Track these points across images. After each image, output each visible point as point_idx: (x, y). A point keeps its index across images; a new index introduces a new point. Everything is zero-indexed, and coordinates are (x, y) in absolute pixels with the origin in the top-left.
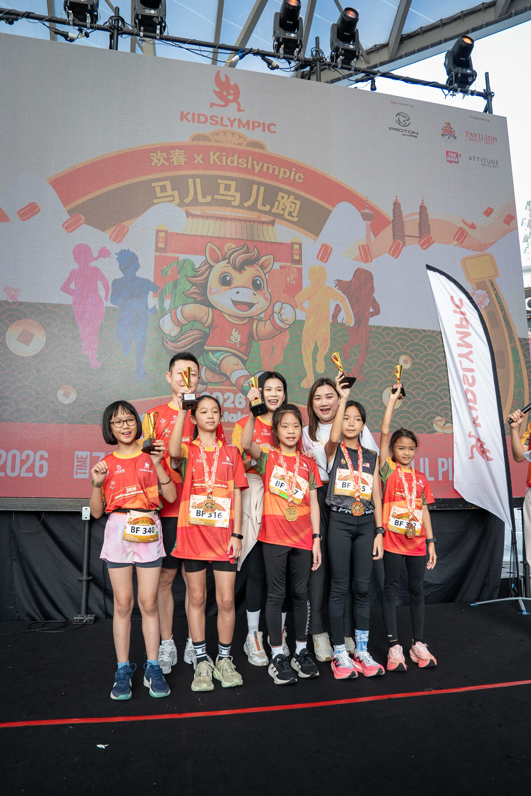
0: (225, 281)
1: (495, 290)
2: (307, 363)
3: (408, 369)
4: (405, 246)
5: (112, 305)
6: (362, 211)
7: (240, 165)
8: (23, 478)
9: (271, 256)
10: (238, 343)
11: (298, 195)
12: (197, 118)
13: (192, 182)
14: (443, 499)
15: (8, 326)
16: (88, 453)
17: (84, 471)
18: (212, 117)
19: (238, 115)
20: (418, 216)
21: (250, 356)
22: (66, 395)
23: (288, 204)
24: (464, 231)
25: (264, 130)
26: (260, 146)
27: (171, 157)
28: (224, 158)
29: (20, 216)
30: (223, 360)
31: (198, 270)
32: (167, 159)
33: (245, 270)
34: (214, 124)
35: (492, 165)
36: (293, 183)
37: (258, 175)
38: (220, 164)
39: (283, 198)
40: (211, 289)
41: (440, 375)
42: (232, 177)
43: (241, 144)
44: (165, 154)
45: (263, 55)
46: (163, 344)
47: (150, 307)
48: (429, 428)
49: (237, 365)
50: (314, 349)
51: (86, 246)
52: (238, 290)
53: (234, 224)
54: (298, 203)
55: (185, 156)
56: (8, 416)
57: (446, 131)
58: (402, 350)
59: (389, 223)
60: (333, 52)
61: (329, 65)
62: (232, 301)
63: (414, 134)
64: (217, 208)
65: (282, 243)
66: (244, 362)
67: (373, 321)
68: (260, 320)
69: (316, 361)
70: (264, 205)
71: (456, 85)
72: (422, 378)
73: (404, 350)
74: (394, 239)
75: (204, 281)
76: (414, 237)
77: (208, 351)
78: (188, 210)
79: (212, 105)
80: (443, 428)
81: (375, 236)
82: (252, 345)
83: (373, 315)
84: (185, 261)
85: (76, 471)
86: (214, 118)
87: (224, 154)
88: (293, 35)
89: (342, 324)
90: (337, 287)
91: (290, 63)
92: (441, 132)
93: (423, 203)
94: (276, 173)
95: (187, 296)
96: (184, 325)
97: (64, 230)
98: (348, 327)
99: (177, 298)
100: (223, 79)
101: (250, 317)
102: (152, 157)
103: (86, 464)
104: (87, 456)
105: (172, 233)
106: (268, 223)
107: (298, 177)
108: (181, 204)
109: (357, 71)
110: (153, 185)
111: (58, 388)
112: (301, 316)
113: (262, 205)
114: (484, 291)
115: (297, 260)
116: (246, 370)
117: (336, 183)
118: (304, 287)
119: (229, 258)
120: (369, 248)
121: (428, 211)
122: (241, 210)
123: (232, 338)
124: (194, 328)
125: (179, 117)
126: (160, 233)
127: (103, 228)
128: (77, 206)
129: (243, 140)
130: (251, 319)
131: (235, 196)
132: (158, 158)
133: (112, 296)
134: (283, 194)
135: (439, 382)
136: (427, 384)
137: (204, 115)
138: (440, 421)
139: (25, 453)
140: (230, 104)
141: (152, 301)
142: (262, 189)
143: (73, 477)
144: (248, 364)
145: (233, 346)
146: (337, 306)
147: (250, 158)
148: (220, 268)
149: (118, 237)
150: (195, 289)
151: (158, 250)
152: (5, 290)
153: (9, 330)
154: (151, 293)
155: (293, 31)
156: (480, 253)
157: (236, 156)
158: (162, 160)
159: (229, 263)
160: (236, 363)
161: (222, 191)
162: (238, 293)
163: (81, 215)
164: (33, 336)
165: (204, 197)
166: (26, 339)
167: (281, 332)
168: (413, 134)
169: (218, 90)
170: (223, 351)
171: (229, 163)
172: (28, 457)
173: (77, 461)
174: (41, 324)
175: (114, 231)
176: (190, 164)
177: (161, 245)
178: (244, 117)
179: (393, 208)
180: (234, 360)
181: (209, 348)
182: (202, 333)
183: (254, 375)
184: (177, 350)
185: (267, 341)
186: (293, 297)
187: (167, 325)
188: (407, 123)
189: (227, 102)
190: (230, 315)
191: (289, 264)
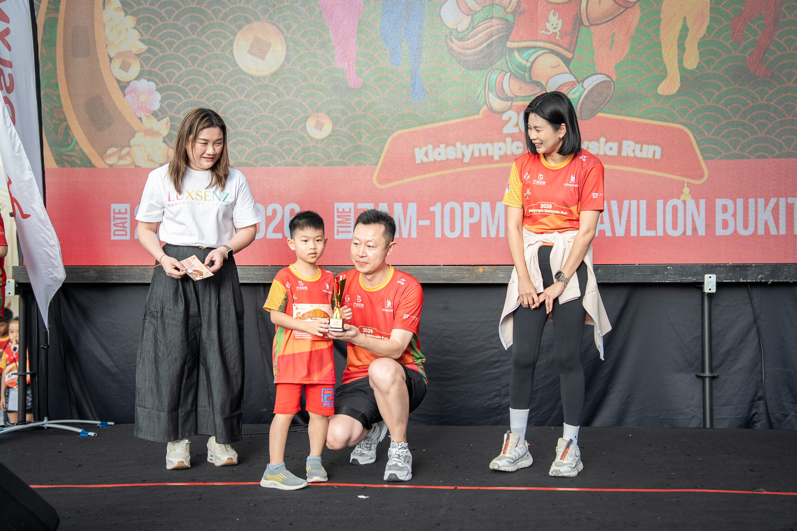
2: (670, 54)
8: (270, 240)
10: (558, 33)
15: (235, 34)
16: (351, 205)
17: (347, 229)
21: (576, 51)
22: (319, 126)
30: (535, 63)
46: (447, 45)
49: (556, 67)
50: (680, 32)
56: (246, 159)
66: (567, 61)
69: (684, 50)
77: (512, 50)
82: (580, 34)
85: (338, 230)
96: (476, 12)
103: (350, 219)
104: (350, 209)
111: (307, 117)
116: (571, 73)
123: (548, 26)
124: (491, 15)
139: (271, 208)
143: (334, 237)
144: (573, 65)
145: (551, 39)
153: (236, 40)
160: (555, 65)
164: (270, 45)
166: (259, 49)
167: (627, 8)
170: (535, 47)
172: (275, 212)
173: (338, 217)
174: (278, 28)
180: (552, 60)
181: (515, 45)
182: (503, 22)
183: (583, 81)
184: (468, 52)
185: (604, 25)
187: (452, 15)
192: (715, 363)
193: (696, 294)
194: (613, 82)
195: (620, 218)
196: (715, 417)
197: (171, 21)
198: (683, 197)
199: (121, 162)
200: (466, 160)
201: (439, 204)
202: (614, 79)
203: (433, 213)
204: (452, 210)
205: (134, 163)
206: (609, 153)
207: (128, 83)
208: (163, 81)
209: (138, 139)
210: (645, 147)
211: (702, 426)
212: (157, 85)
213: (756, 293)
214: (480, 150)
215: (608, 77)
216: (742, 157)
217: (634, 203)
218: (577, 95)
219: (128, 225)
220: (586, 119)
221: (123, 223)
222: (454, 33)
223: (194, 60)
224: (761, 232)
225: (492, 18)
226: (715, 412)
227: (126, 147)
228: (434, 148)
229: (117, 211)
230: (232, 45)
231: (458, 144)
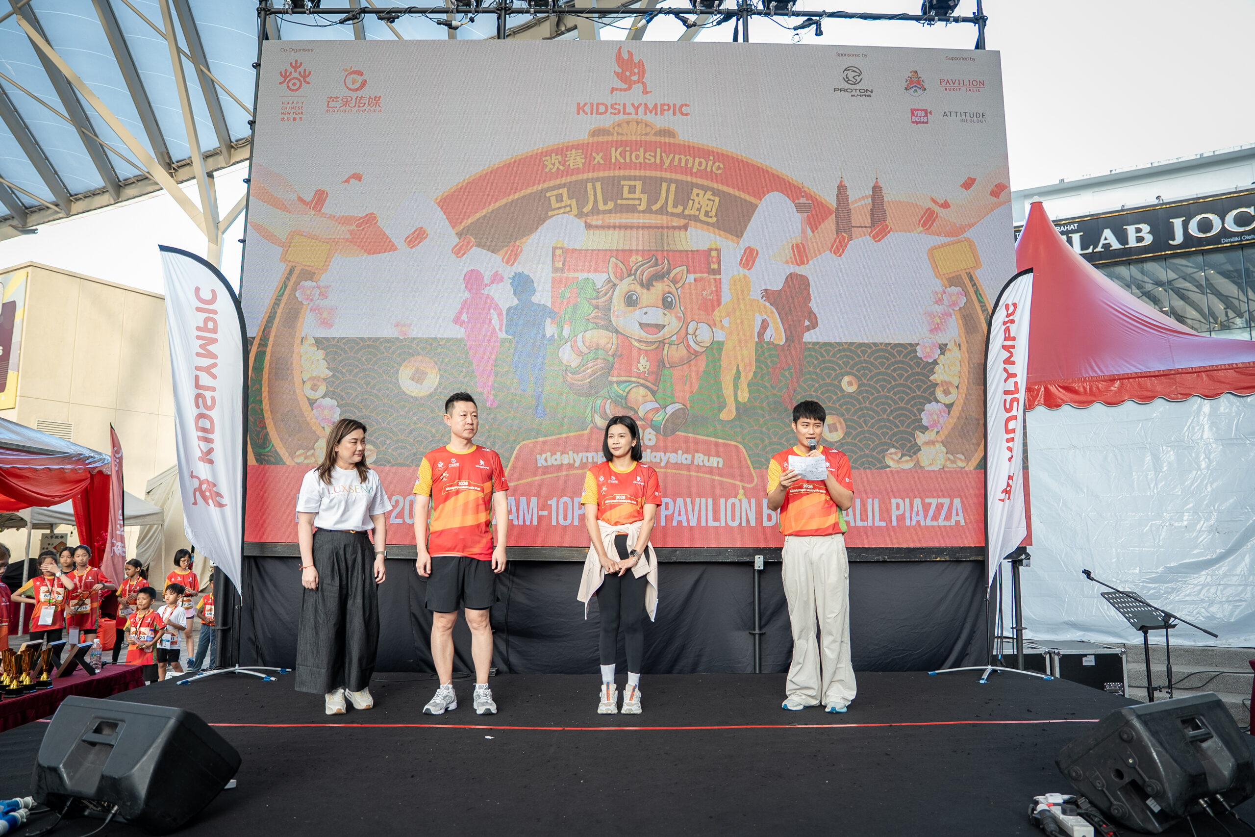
0: (631, 301)
1: (974, 285)
2: (728, 390)
3: (853, 392)
4: (851, 239)
5: (507, 336)
6: (797, 201)
7: (646, 161)
9: (684, 268)
10: (647, 372)
11: (717, 189)
12: (596, 109)
13: (591, 187)
14: (898, 548)
15: (400, 365)
18: (612, 105)
19: (643, 99)
20: (870, 199)
21: (660, 387)
23: (704, 202)
24: (933, 212)
25: (675, 114)
26: (671, 134)
27: (566, 159)
28: (628, 154)
29: (408, 243)
30: (630, 392)
31: (600, 290)
32: (563, 163)
33: (653, 286)
34: (615, 114)
35: (975, 118)
36: (711, 176)
37: (667, 170)
38: (623, 161)
39: (698, 195)
40: (614, 311)
41: (896, 398)
42: (637, 176)
43: (647, 134)
44: (560, 157)
45: (676, 13)
47: (548, 337)
48: (880, 461)
49: (645, 397)
50: (735, 374)
51: (477, 271)
52: (645, 310)
53: (640, 232)
54: (717, 199)
55: (583, 156)
57: (911, 82)
58: (845, 370)
59: (831, 212)
61: (759, 13)
62: (640, 323)
63: (867, 93)
64: (620, 215)
65: (697, 251)
66: (654, 393)
67: (809, 337)
68: (671, 344)
69: (738, 388)
70: (675, 206)
71: (933, 13)
72: (871, 403)
73: (847, 369)
74: (838, 232)
75: (607, 303)
76: (864, 227)
77: (612, 383)
78: (588, 221)
79: (613, 90)
80: (897, 462)
81: (813, 232)
82: (663, 373)
83: (808, 329)
86: (615, 106)
87: (628, 149)
89: (770, 343)
90: (764, 298)
91: (710, 17)
92: (904, 85)
93: (877, 182)
94: (690, 165)
95: (588, 321)
96: (586, 354)
97: (453, 255)
98: (777, 346)
100: (626, 56)
101: (660, 342)
102: (545, 162)
105: (569, 250)
106: (680, 228)
107: (716, 167)
108: (580, 215)
109: (794, 15)
110: (548, 194)
112: (720, 336)
113: (673, 207)
114: (959, 288)
115: (715, 269)
116: (656, 401)
117: (763, 169)
118: (723, 301)
119: (635, 274)
120: (804, 248)
121: (884, 191)
122: (649, 216)
123: (639, 366)
124: (597, 357)
125: (575, 109)
126: (557, 250)
127: (495, 250)
128: (467, 226)
129: (648, 129)
130: (662, 343)
131: (640, 199)
132: (553, 162)
133: (507, 325)
134: (698, 191)
135: (894, 407)
136: (878, 410)
137: (604, 104)
138: (894, 453)
140: (634, 86)
142: (673, 187)
144: (657, 396)
145: (641, 375)
146: (764, 321)
147: (659, 150)
148: (624, 286)
149: (512, 258)
150: (597, 312)
151: (555, 270)
152: (396, 325)
153: (401, 369)
154: (548, 320)
156: (955, 238)
157: (642, 150)
158: (557, 165)
159: (635, 279)
160: (645, 395)
161: (626, 194)
162: (646, 313)
163: (471, 237)
164: (426, 374)
165: (605, 203)
166: (419, 377)
167: (697, 356)
168: (865, 93)
169: (619, 70)
170: (630, 381)
171: (634, 160)
174: (434, 361)
175: (507, 252)
176: (589, 166)
177: (559, 265)
178: (651, 100)
179: (836, 192)
180: (643, 391)
181: (614, 379)
182: (605, 362)
183: (665, 408)
184: (579, 383)
185: (680, 367)
186: (711, 314)
187: (567, 356)
188: (859, 79)
189: (630, 84)
190: (636, 340)
191: (705, 275)
192: (763, 623)
193: (749, 571)
194: (687, 409)
195: (693, 512)
196: (763, 664)
197: (352, 355)
198: (739, 497)
199: (305, 462)
200: (577, 465)
201: (555, 499)
202: (688, 407)
203: (551, 505)
204: (565, 503)
206: (685, 462)
207: (316, 400)
208: (343, 399)
210: (711, 458)
211: (753, 671)
212: (338, 402)
214: (587, 457)
215: (684, 405)
217: (703, 500)
218: (661, 418)
220: (667, 436)
222: (569, 368)
223: (367, 384)
225: (597, 359)
226: (763, 660)
227: (310, 449)
228: (552, 456)
230: (397, 373)
231: (571, 452)
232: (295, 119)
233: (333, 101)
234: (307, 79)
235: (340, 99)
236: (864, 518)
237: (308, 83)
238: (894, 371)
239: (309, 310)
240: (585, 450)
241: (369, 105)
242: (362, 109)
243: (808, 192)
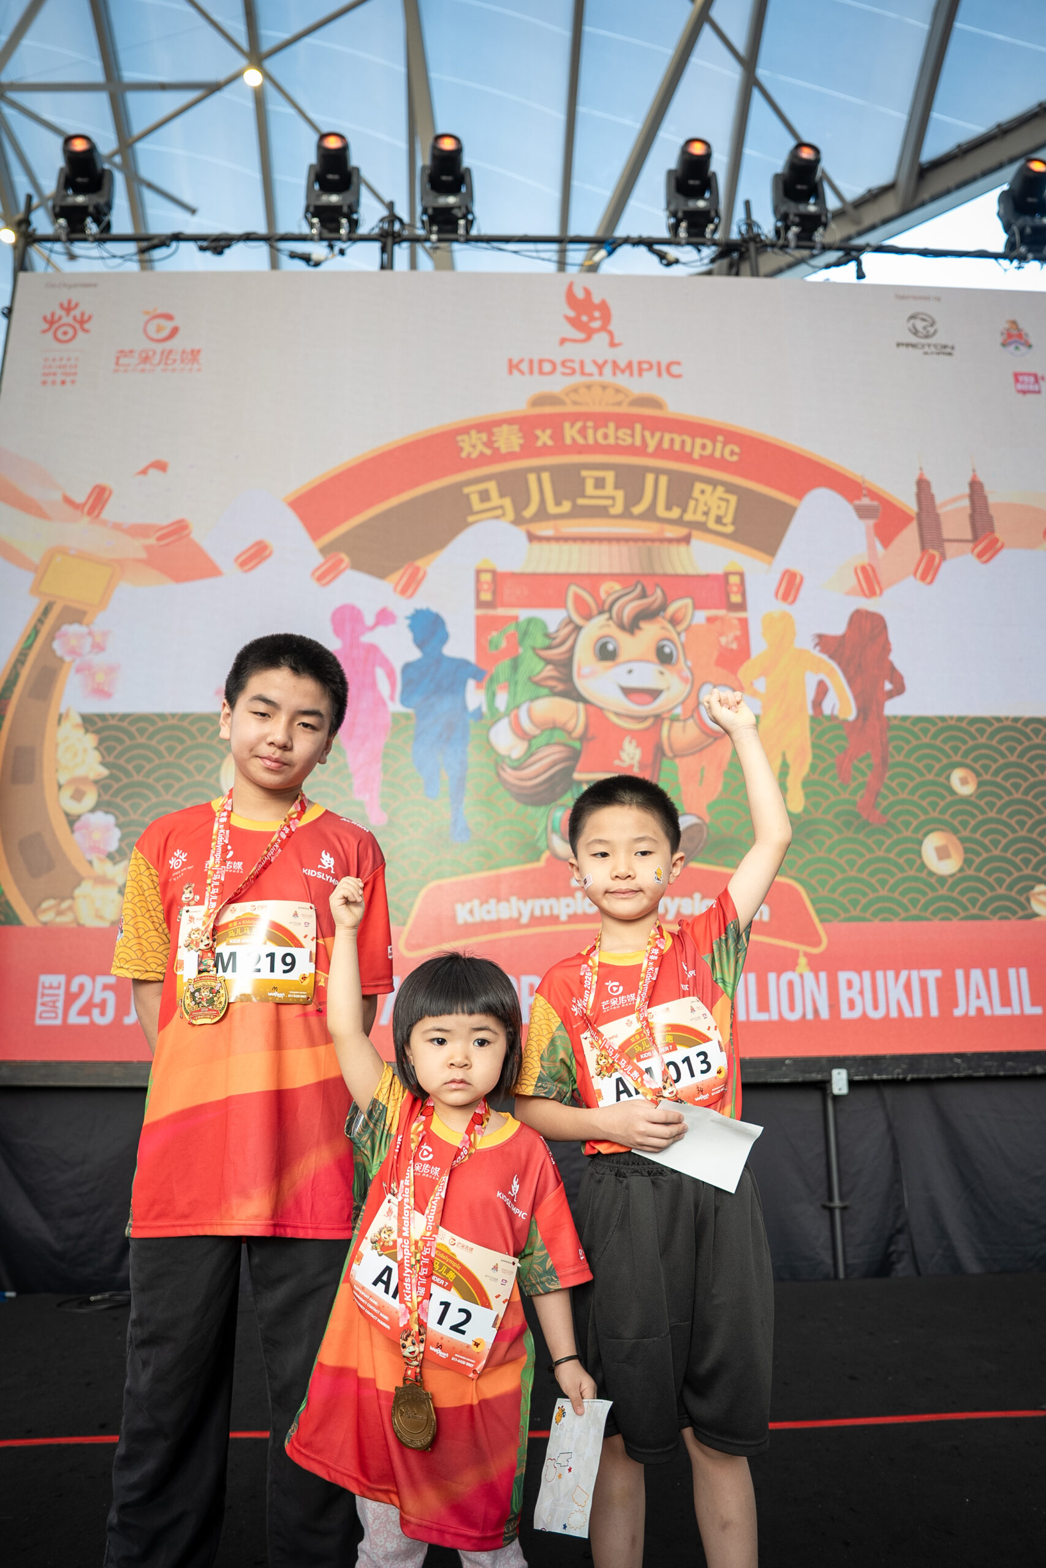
0: (606, 654)
3: (971, 796)
4: (945, 559)
5: (404, 709)
6: (857, 502)
7: (621, 442)
9: (688, 601)
10: (636, 765)
11: (731, 484)
12: (537, 367)
13: (535, 479)
18: (563, 364)
19: (610, 354)
20: (967, 501)
23: (714, 503)
25: (660, 374)
26: (655, 403)
27: (494, 438)
28: (590, 432)
29: (240, 565)
31: (554, 636)
32: (489, 444)
33: (639, 628)
36: (720, 464)
37: (654, 456)
38: (584, 442)
39: (703, 492)
40: (579, 668)
42: (607, 464)
43: (619, 404)
44: (484, 437)
45: (649, 244)
46: (498, 775)
47: (471, 709)
48: (1022, 906)
50: (780, 769)
51: (354, 608)
52: (630, 666)
53: (615, 547)
54: (733, 499)
55: (520, 435)
57: (1010, 336)
58: (954, 759)
59: (910, 519)
60: (777, 221)
61: (773, 246)
62: (620, 687)
63: (946, 350)
64: (582, 521)
65: (707, 575)
67: (893, 708)
68: (674, 720)
69: (786, 789)
70: (668, 508)
71: (1023, 249)
72: (1000, 811)
73: (957, 758)
74: (923, 548)
75: (567, 656)
76: (962, 541)
77: (580, 783)
78: (531, 530)
79: (563, 341)
81: (886, 547)
82: (662, 766)
83: (891, 695)
84: (530, 621)
86: (569, 364)
87: (590, 424)
88: (701, 204)
89: (833, 718)
90: (818, 648)
91: (699, 251)
92: (1000, 339)
93: (975, 476)
94: (688, 449)
95: (538, 684)
96: (534, 737)
97: (313, 583)
98: (845, 723)
99: (520, 688)
100: (580, 294)
101: (656, 716)
102: (461, 444)
105: (503, 574)
106: (678, 541)
107: (730, 452)
108: (518, 521)
109: (825, 248)
110: (466, 490)
113: (666, 509)
115: (737, 603)
117: (800, 456)
119: (610, 610)
120: (874, 571)
121: (987, 489)
122: (628, 522)
123: (624, 755)
124: (553, 741)
125: (506, 368)
126: (482, 575)
127: (382, 574)
128: (338, 538)
129: (620, 397)
130: (658, 718)
131: (613, 498)
132: (473, 443)
133: (403, 692)
134: (703, 486)
136: (1013, 822)
138: (1044, 893)
140: (595, 336)
141: (474, 697)
142: (663, 480)
146: (821, 683)
147: (638, 427)
148: (595, 629)
149: (408, 588)
150: (551, 670)
151: (480, 604)
154: (471, 684)
155: (701, 196)
157: (612, 425)
158: (480, 447)
159: (611, 618)
161: (590, 489)
162: (630, 672)
163: (343, 556)
165: (558, 503)
167: (716, 739)
168: (944, 350)
169: (571, 314)
171: (601, 440)
175: (402, 577)
176: (529, 449)
177: (486, 596)
178: (622, 356)
179: (914, 489)
181: (583, 777)
182: (567, 750)
184: (525, 783)
185: (690, 758)
186: (734, 672)
187: (504, 739)
188: (931, 330)
189: (589, 333)
190: (617, 714)
191: (722, 612)
192: (846, 1188)
193: (815, 1097)
194: (705, 823)
196: (848, 1261)
197: (143, 741)
198: (800, 970)
199: (59, 919)
200: (525, 920)
202: (707, 820)
205: (76, 920)
207: (79, 817)
208: (125, 813)
209: (85, 889)
211: (832, 1274)
212: (117, 818)
213: (888, 1093)
214: (542, 908)
215: (700, 818)
216: (864, 920)
219: (60, 1005)
221: (54, 1002)
222: (507, 760)
224: (894, 1014)
225: (553, 744)
226: (847, 1254)
227: (68, 898)
228: (482, 904)
229: (47, 985)
230: (219, 771)
231: (513, 899)
232: (63, 383)
233: (125, 356)
234: (86, 326)
235: (136, 355)
236: (1006, 1001)
237: (86, 331)
238: (1031, 760)
239: (73, 671)
240: (536, 896)
241: (182, 361)
242: (170, 367)
243: (872, 488)
